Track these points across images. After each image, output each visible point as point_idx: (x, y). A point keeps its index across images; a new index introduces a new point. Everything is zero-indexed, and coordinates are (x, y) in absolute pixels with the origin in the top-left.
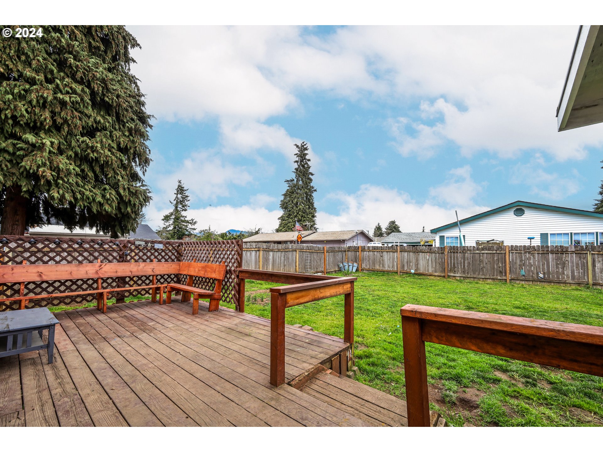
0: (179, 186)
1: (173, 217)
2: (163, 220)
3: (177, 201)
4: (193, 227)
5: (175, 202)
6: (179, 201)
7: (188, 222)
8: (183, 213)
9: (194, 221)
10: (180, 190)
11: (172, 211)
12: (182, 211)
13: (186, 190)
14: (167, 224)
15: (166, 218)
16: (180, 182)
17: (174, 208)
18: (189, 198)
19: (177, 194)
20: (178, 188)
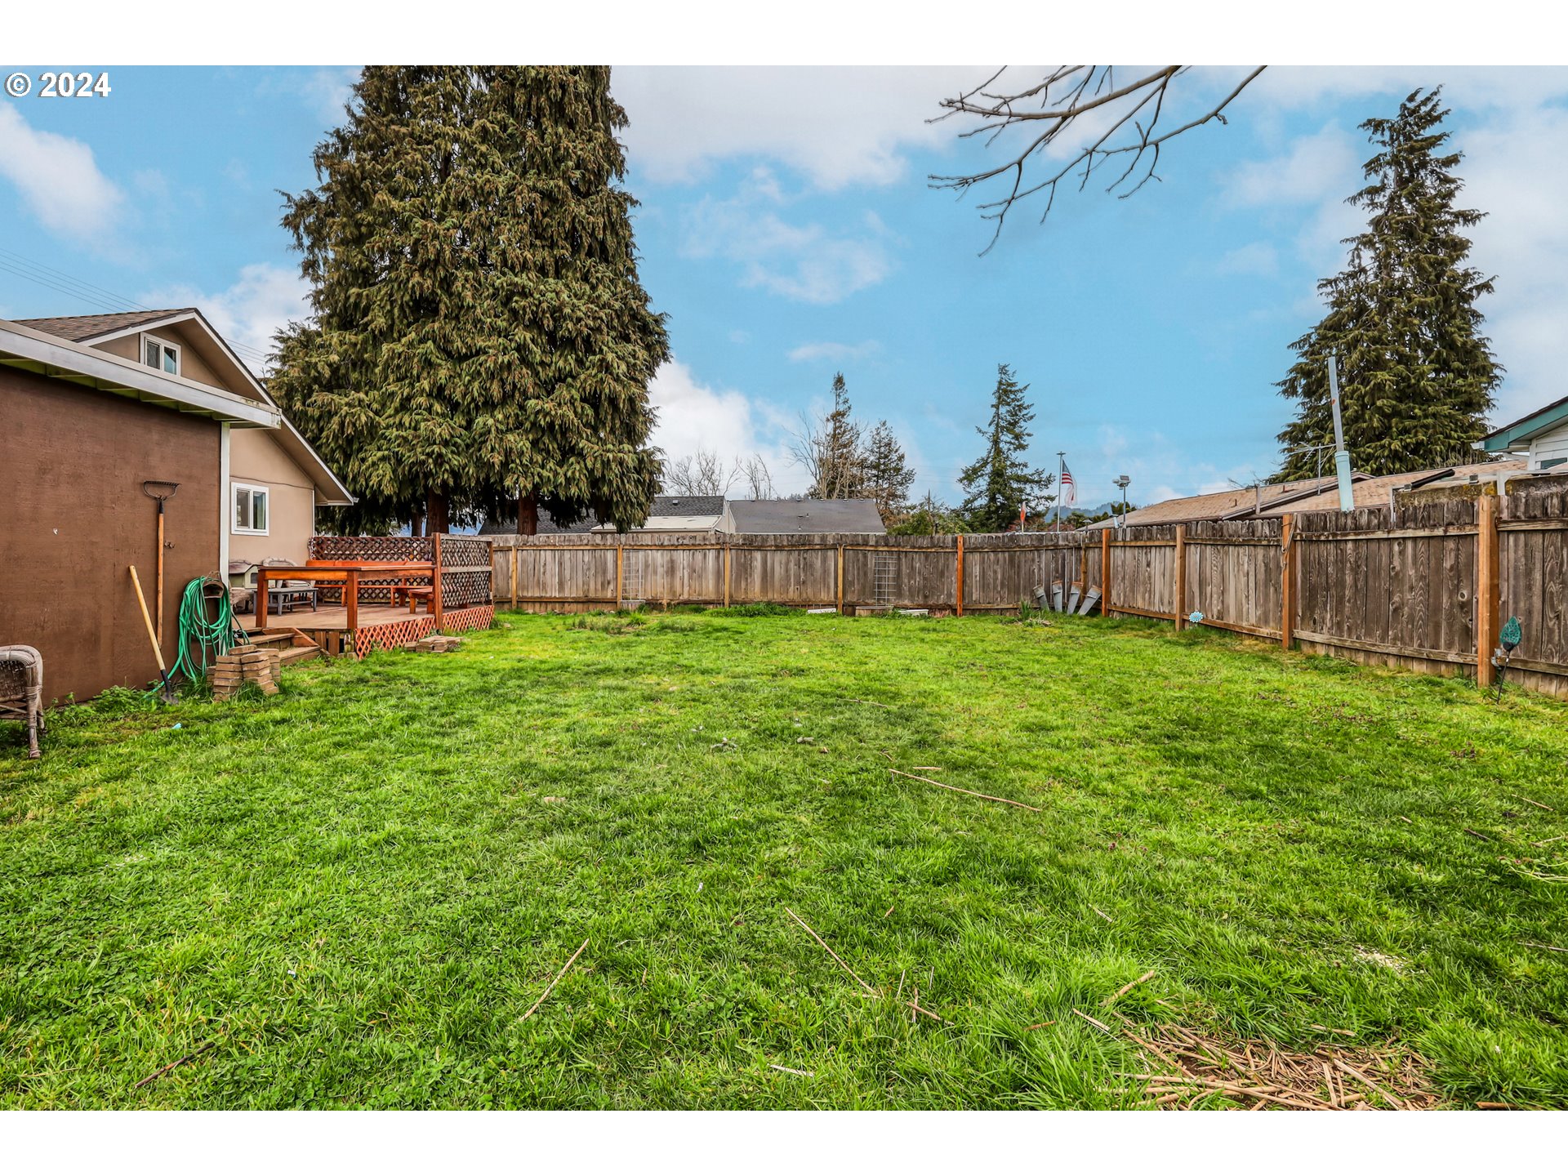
0: (1000, 383)
1: (989, 469)
2: (961, 481)
3: (997, 425)
4: (1045, 493)
5: (992, 429)
6: (1002, 423)
7: (1027, 480)
8: (1018, 456)
9: (1044, 476)
10: (1005, 392)
11: (984, 455)
12: (1015, 449)
13: (1021, 391)
14: (974, 490)
15: (970, 476)
16: (1003, 370)
17: (989, 445)
18: (1031, 411)
19: (997, 407)
20: (999, 388)
